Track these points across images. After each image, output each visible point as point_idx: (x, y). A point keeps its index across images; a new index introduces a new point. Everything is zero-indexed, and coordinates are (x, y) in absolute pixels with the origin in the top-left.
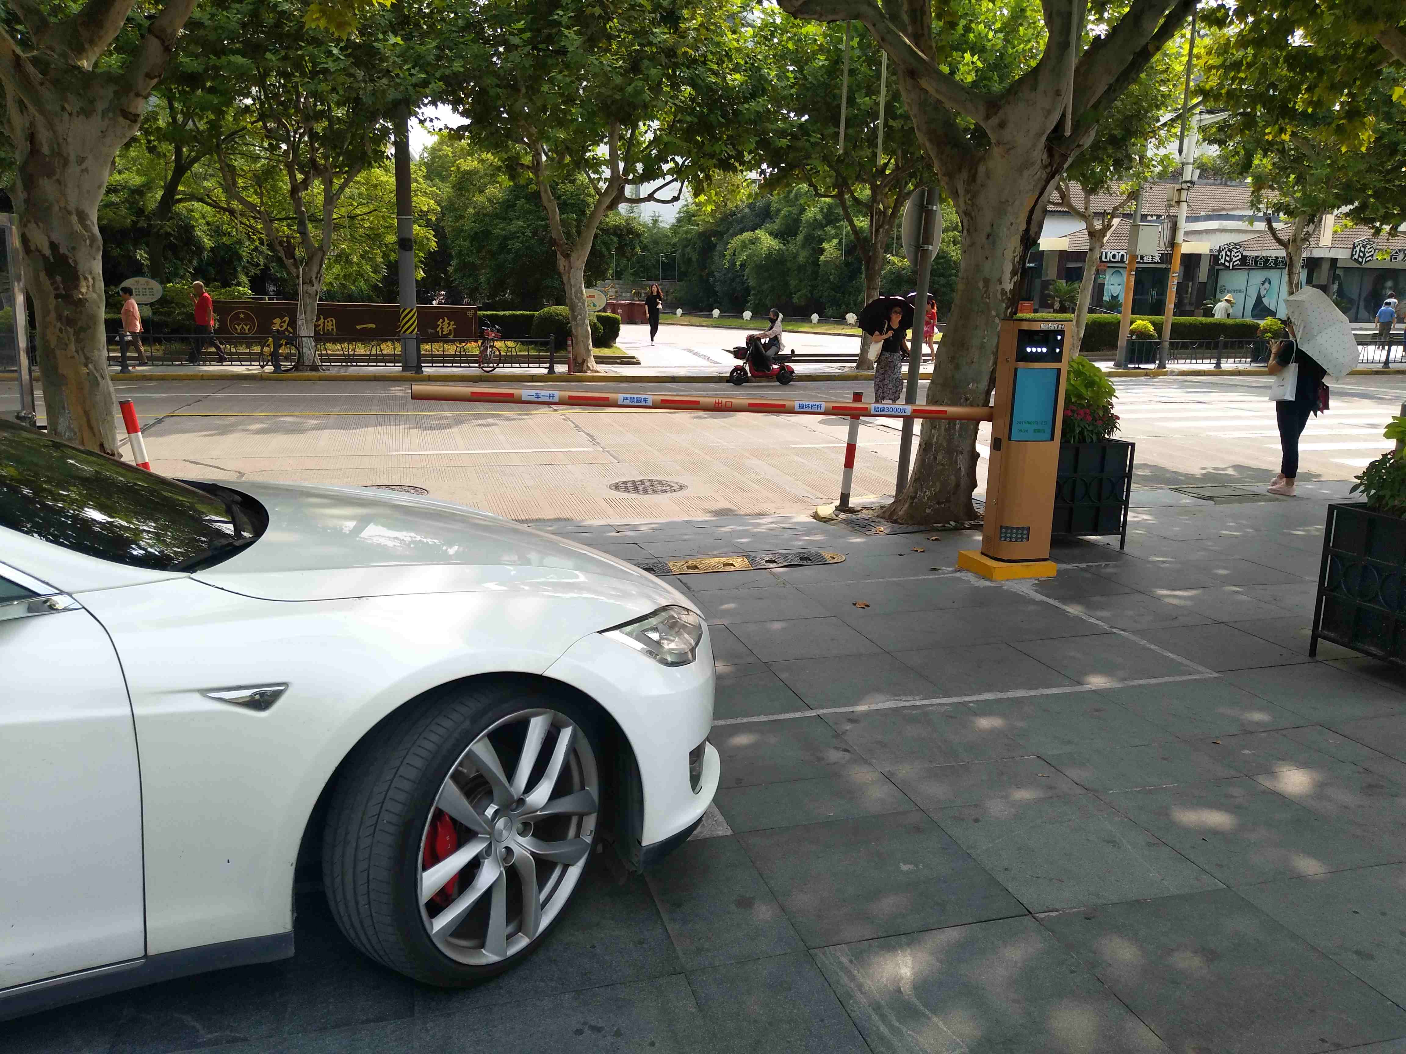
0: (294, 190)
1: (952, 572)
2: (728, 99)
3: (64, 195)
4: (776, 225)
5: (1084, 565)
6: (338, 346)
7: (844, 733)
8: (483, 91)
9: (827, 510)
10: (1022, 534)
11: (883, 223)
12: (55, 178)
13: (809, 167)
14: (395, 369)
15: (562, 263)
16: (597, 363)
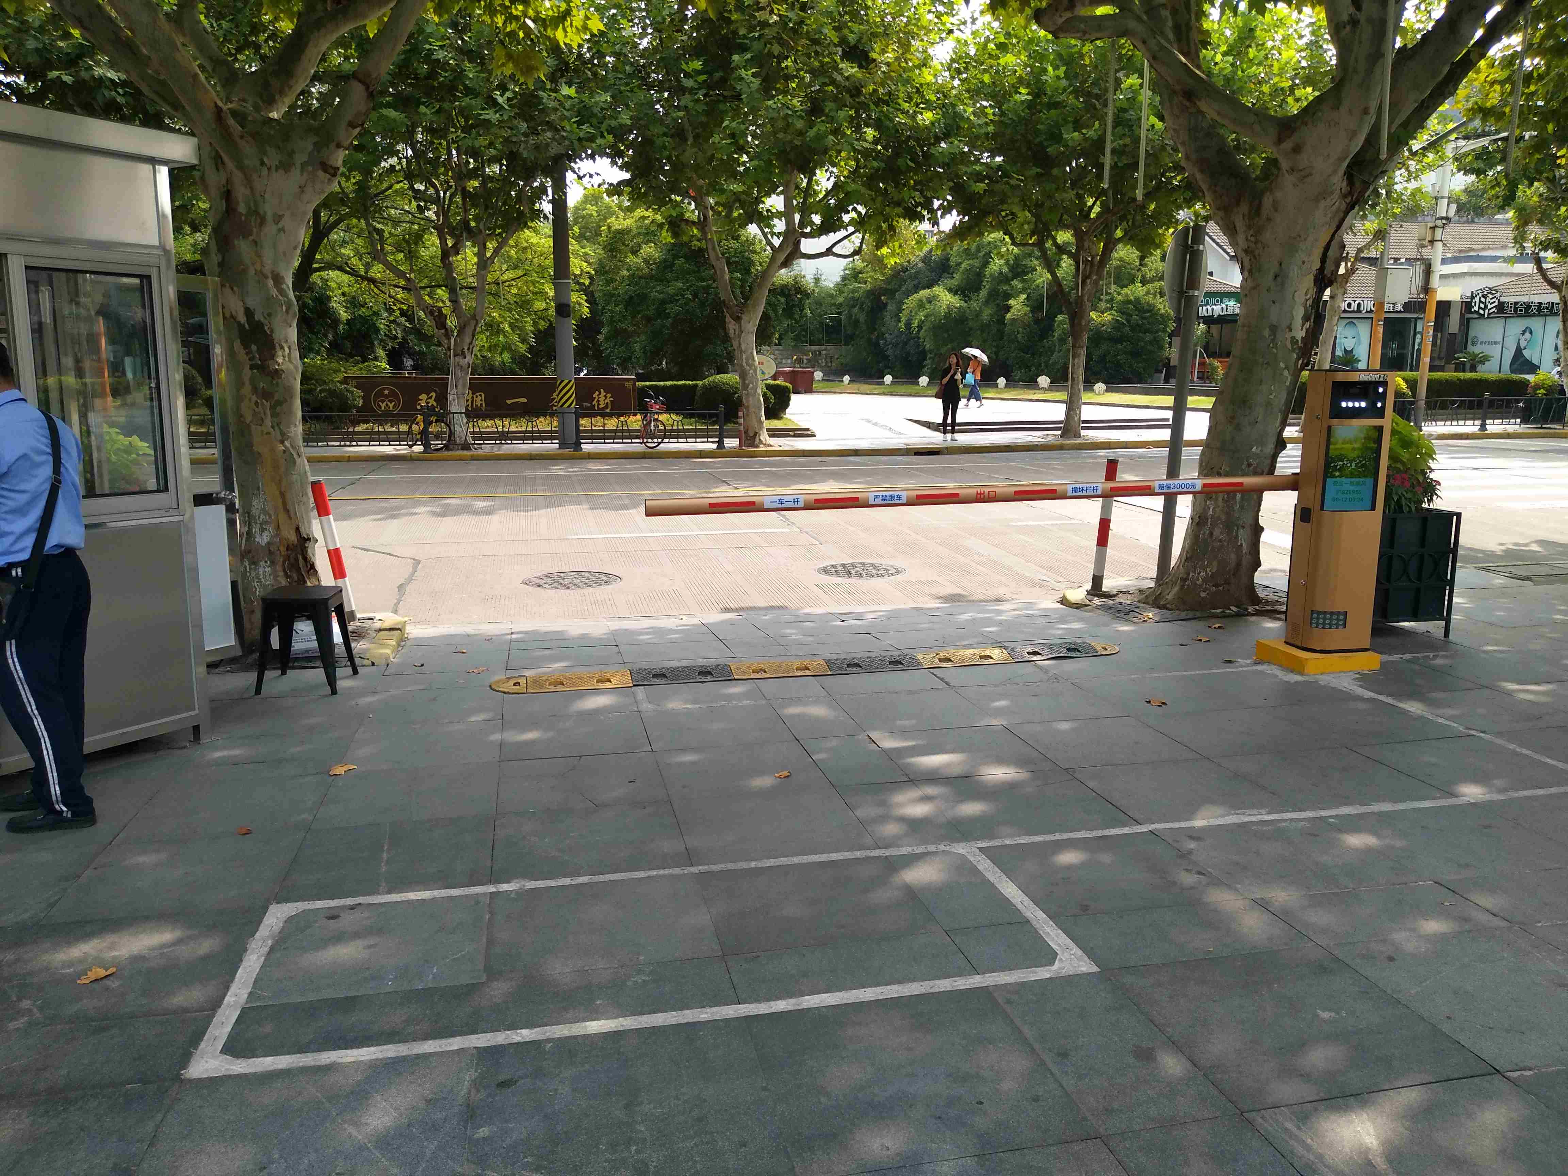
0: (446, 254)
1: (1247, 665)
2: (917, 140)
3: (259, 256)
4: (957, 279)
5: (1407, 656)
6: (489, 423)
7: (1190, 852)
8: (648, 142)
9: (1078, 595)
10: (1338, 619)
11: (1090, 273)
12: (251, 238)
13: (1003, 214)
14: (552, 446)
15: (731, 326)
16: (770, 436)
